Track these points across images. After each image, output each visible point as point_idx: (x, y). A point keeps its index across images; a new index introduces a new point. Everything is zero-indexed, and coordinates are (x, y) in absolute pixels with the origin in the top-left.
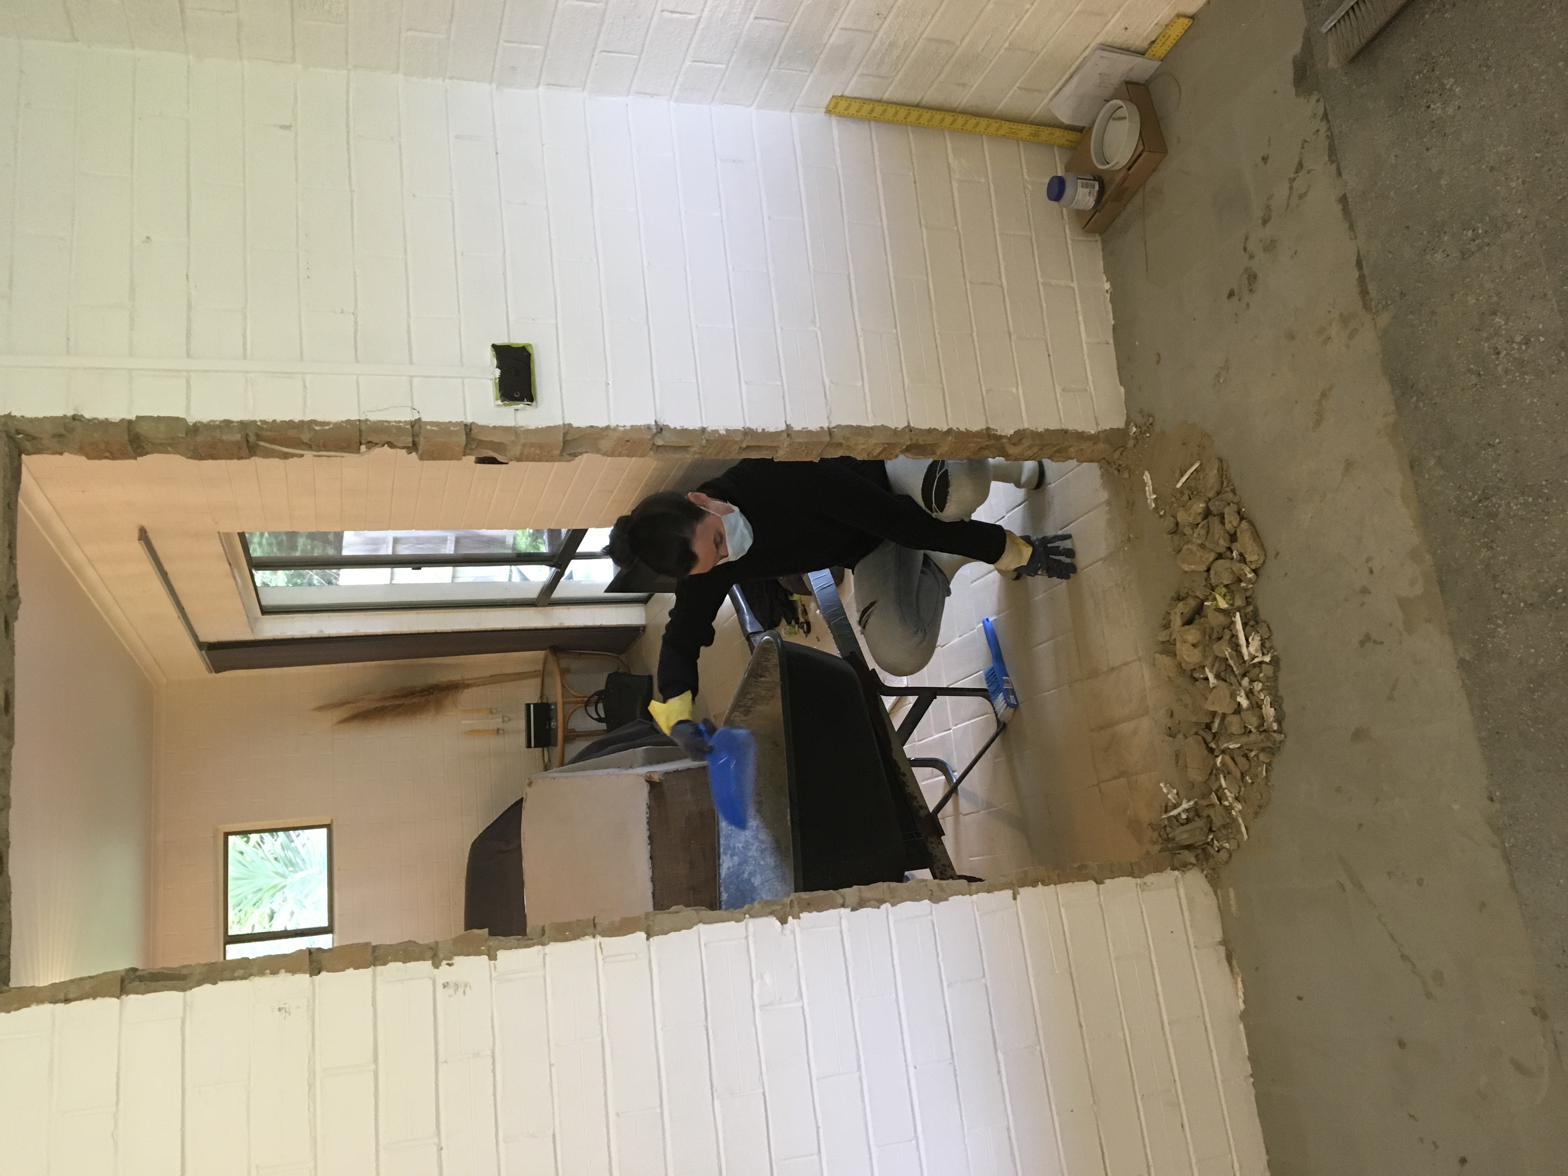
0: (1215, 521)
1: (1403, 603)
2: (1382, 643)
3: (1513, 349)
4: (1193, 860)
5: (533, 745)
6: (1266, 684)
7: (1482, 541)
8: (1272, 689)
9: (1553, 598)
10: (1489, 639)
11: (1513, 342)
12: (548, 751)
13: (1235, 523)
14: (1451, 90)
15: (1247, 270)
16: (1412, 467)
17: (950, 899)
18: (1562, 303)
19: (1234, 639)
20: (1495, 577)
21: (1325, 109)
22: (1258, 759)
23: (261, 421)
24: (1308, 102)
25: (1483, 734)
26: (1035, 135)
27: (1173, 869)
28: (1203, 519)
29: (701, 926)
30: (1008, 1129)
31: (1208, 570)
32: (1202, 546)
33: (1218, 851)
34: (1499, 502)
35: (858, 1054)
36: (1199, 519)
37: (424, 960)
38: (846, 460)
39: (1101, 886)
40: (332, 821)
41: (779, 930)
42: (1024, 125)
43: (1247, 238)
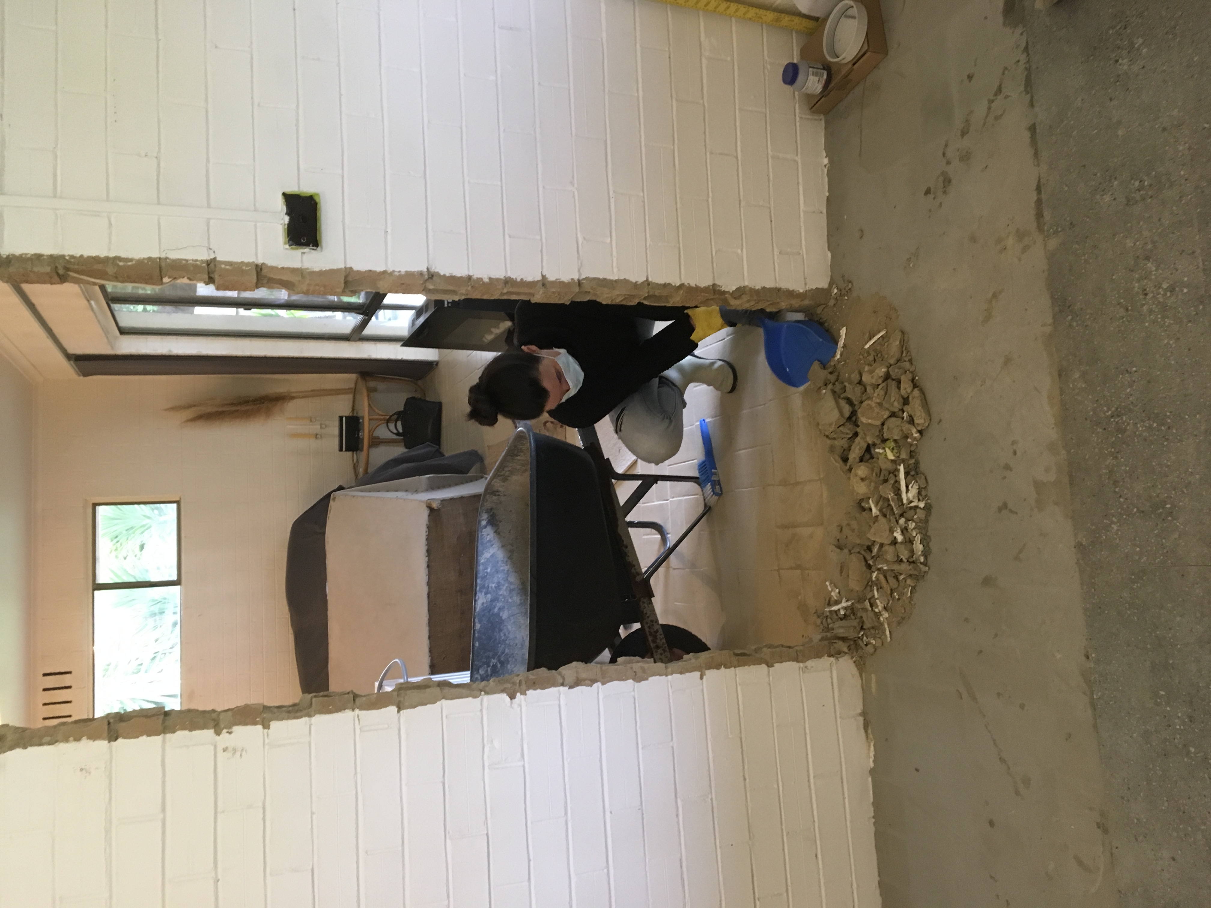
0: (894, 384)
1: (1038, 486)
2: (1016, 513)
3: (1159, 294)
4: (846, 650)
5: (344, 449)
6: (919, 524)
7: (1109, 450)
8: (923, 527)
9: (1161, 510)
10: (1104, 532)
11: (1159, 288)
12: (356, 454)
13: (909, 390)
14: (1138, 49)
15: (944, 174)
16: (1060, 376)
17: (651, 679)
18: (1206, 263)
19: (896, 485)
20: (1115, 483)
21: (1027, 42)
22: (905, 582)
23: (69, 255)
24: (1013, 33)
25: (1088, 606)
26: (777, 20)
27: (830, 656)
28: (883, 382)
29: (443, 701)
30: (681, 860)
31: (883, 424)
32: (880, 404)
33: (866, 645)
34: (1128, 421)
35: (566, 803)
36: (880, 381)
37: (208, 728)
38: (593, 304)
39: (771, 669)
40: (180, 499)
41: (509, 704)
42: (769, 12)
43: (946, 145)
